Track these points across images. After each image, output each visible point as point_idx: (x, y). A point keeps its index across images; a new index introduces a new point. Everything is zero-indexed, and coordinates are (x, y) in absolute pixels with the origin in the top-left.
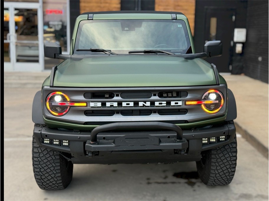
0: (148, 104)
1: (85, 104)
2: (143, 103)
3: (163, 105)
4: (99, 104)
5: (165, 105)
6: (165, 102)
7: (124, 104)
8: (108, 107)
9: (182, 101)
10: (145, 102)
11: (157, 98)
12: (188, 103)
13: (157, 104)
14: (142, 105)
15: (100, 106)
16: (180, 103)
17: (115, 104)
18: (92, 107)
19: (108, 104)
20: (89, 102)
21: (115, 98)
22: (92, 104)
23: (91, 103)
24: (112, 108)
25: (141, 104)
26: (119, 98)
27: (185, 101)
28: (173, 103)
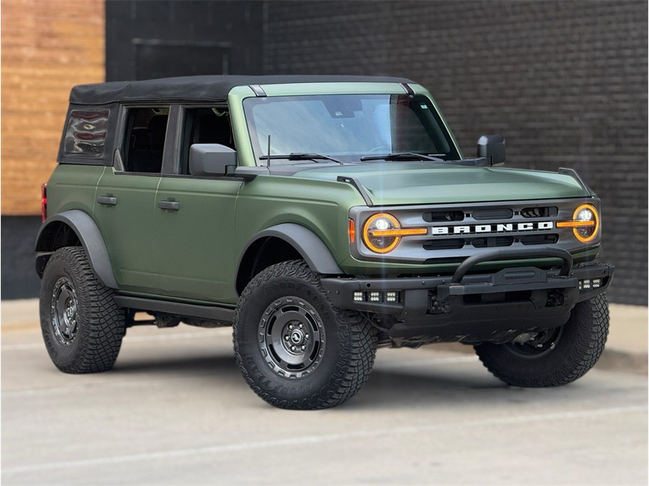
0: (509, 227)
1: (425, 231)
2: (502, 226)
3: (528, 228)
4: (445, 230)
5: (532, 228)
6: (532, 224)
7: (478, 229)
8: (456, 234)
9: (552, 221)
10: (505, 224)
11: (520, 217)
12: (559, 225)
13: (521, 227)
14: (502, 230)
15: (447, 232)
16: (550, 225)
17: (467, 229)
18: (434, 235)
19: (457, 230)
20: (431, 227)
21: (466, 220)
22: (435, 231)
23: (433, 228)
24: (462, 236)
25: (500, 228)
26: (470, 220)
27: (555, 222)
28: (541, 226)
